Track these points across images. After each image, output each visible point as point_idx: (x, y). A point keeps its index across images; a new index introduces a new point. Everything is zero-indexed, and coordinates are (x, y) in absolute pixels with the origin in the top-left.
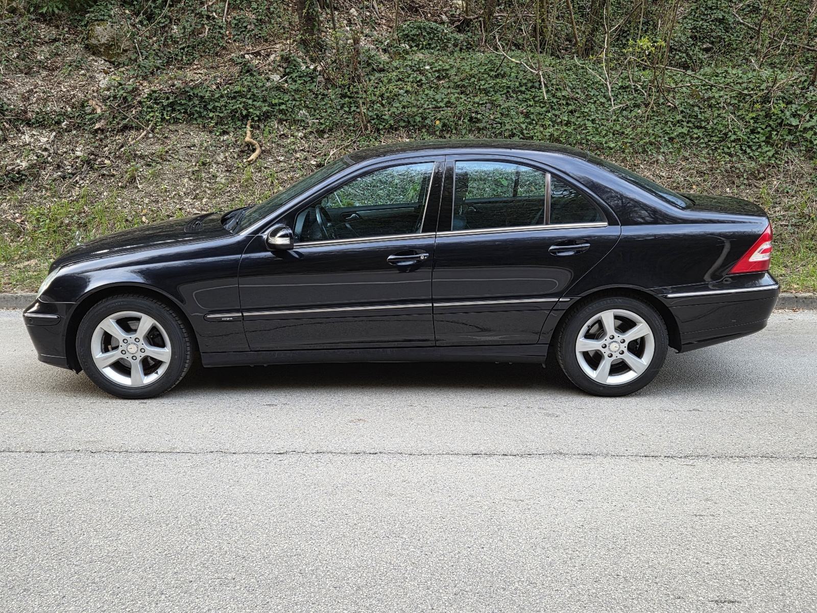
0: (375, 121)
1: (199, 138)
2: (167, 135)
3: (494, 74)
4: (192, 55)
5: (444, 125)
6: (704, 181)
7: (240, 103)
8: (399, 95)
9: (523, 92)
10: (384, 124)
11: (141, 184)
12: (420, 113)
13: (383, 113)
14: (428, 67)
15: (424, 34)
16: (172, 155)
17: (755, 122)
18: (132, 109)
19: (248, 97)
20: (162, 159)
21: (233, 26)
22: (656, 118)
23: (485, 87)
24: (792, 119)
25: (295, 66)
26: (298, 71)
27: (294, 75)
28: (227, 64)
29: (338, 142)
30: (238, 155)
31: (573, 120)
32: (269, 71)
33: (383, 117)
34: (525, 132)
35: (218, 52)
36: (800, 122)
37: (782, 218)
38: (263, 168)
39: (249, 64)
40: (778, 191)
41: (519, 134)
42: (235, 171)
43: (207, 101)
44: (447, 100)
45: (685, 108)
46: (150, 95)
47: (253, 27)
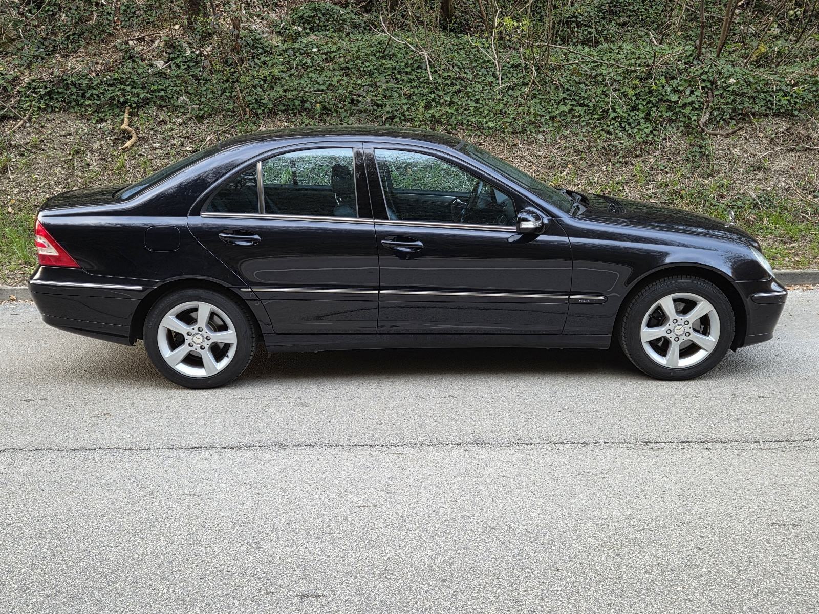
0: (253, 105)
1: (75, 126)
2: (43, 124)
3: (381, 55)
4: (77, 43)
5: (325, 108)
6: (581, 159)
7: (118, 90)
8: (282, 78)
9: (407, 73)
10: (263, 108)
11: (12, 174)
12: (300, 97)
13: (263, 98)
14: (315, 50)
15: (320, 15)
16: (47, 144)
17: (637, 99)
18: (11, 99)
19: (128, 83)
20: (36, 148)
21: (122, 12)
22: (540, 97)
23: (369, 69)
24: (672, 95)
25: (179, 51)
26: (183, 57)
27: (178, 61)
28: (110, 51)
29: (215, 128)
30: (114, 143)
31: (456, 100)
32: (153, 57)
33: (262, 101)
34: (407, 113)
35: (104, 39)
36: (679, 98)
37: (653, 196)
38: (137, 156)
39: (132, 51)
40: (652, 168)
41: (400, 115)
42: (110, 159)
43: (85, 88)
44: (329, 82)
45: (570, 86)
46: (29, 84)
47: (142, 12)
